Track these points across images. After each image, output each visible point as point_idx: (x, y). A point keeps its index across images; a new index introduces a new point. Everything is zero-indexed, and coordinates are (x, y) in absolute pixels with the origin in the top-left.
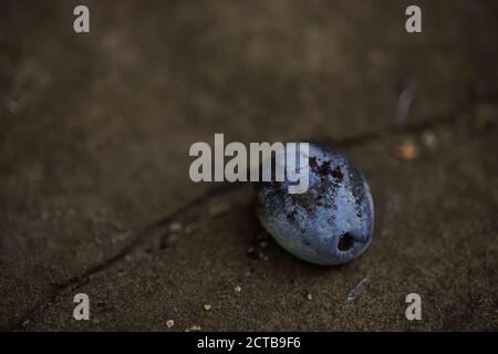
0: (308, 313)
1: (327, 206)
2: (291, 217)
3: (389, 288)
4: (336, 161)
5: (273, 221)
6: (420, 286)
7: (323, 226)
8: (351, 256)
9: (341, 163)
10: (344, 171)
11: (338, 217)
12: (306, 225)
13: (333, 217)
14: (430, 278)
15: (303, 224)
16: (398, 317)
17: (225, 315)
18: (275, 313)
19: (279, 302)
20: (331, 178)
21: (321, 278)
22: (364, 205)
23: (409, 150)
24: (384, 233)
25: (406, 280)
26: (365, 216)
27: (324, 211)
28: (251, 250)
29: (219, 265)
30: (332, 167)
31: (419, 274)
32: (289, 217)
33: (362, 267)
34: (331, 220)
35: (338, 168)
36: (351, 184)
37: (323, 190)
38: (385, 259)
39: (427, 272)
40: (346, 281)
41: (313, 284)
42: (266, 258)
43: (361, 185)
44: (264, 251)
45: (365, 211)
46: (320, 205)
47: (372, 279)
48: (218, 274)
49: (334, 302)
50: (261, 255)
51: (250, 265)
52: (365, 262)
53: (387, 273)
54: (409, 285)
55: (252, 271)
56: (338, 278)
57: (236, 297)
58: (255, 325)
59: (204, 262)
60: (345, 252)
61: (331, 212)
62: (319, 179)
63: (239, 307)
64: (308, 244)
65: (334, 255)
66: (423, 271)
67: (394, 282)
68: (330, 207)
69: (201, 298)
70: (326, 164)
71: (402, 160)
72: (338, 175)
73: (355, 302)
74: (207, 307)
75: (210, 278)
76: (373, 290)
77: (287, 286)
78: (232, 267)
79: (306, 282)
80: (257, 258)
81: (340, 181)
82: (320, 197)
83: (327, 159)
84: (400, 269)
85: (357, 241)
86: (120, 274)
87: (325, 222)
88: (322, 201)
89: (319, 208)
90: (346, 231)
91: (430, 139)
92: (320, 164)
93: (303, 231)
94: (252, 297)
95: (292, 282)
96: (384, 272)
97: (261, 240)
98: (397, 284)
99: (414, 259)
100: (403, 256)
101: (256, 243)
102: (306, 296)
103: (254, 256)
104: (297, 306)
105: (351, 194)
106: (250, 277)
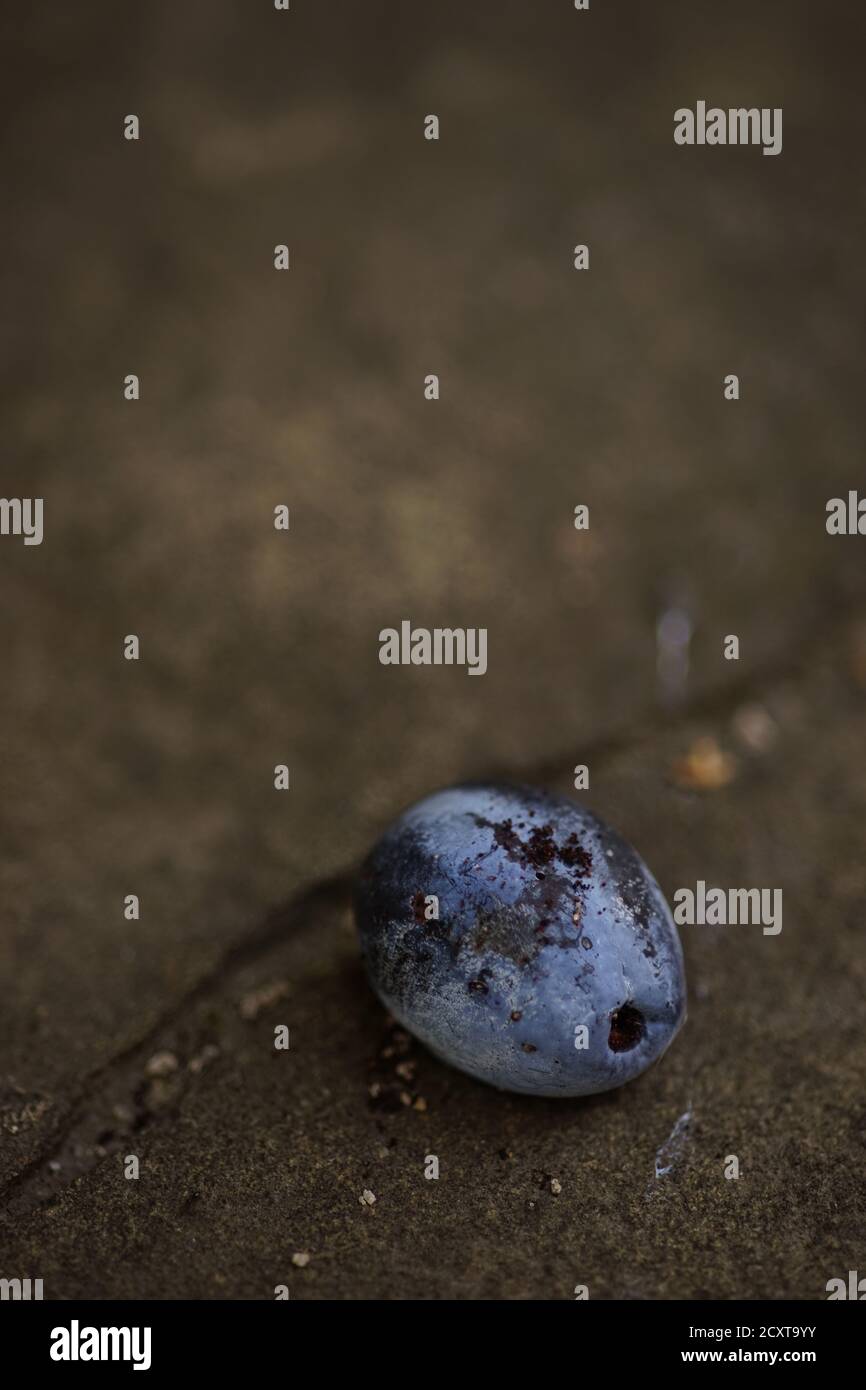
0: (563, 1228)
1: (566, 944)
2: (479, 987)
3: (753, 1127)
4: (563, 823)
5: (428, 1006)
6: (828, 1108)
7: (566, 997)
8: (643, 1060)
9: (579, 827)
10: (589, 843)
11: (600, 965)
12: (523, 1001)
13: (588, 969)
14: (847, 1083)
15: (512, 1001)
16: (792, 1198)
17: (351, 1270)
18: (478, 1244)
19: (481, 1214)
20: (561, 869)
21: (574, 1131)
22: (654, 923)
23: (710, 765)
24: (704, 989)
25: (788, 1100)
26: (663, 953)
27: (561, 957)
28: (375, 1090)
29: (304, 1142)
30: (558, 839)
31: (819, 1080)
32: (471, 986)
33: (670, 1087)
34: (583, 978)
35: (574, 839)
36: (614, 876)
37: (550, 903)
38: (722, 1053)
39: (838, 1071)
40: (638, 1128)
41: (554, 1152)
42: (421, 1105)
43: (637, 873)
44: (409, 1086)
45: (661, 938)
46: (547, 942)
47: (703, 1111)
48: (305, 1167)
49: (621, 1189)
50: (406, 1099)
51: (381, 1128)
52: (673, 1072)
53: (738, 1088)
54: (798, 1111)
55: (392, 1144)
56: (615, 1125)
57: (367, 1218)
58: (435, 1282)
59: (263, 1144)
60: (628, 1055)
61: (580, 956)
62: (531, 875)
63: (381, 1244)
64: (533, 1049)
65: (603, 1067)
66: (826, 1069)
67: (759, 1109)
68: (573, 943)
69: (279, 1238)
70: (541, 835)
71: (702, 793)
72: (576, 856)
73: (675, 1177)
74: (301, 1259)
75: (288, 1182)
76: (712, 1139)
77: (490, 1167)
78: (337, 1143)
79: (538, 1150)
80: (398, 1107)
81: (587, 874)
82: (544, 923)
83: (539, 822)
84: (765, 1074)
85: (654, 1020)
86: (51, 1213)
87: (569, 986)
88: (552, 931)
89: (547, 951)
90: (625, 997)
91: (755, 728)
92: (524, 836)
93: (515, 1018)
94: (409, 1212)
95: (503, 1155)
96: (729, 1089)
97: (397, 1059)
98: (770, 1113)
99: (794, 1042)
100: (766, 1036)
101: (384, 1069)
102: (545, 1186)
103: (387, 1103)
104: (531, 1215)
105: (619, 901)
106: (391, 1160)
